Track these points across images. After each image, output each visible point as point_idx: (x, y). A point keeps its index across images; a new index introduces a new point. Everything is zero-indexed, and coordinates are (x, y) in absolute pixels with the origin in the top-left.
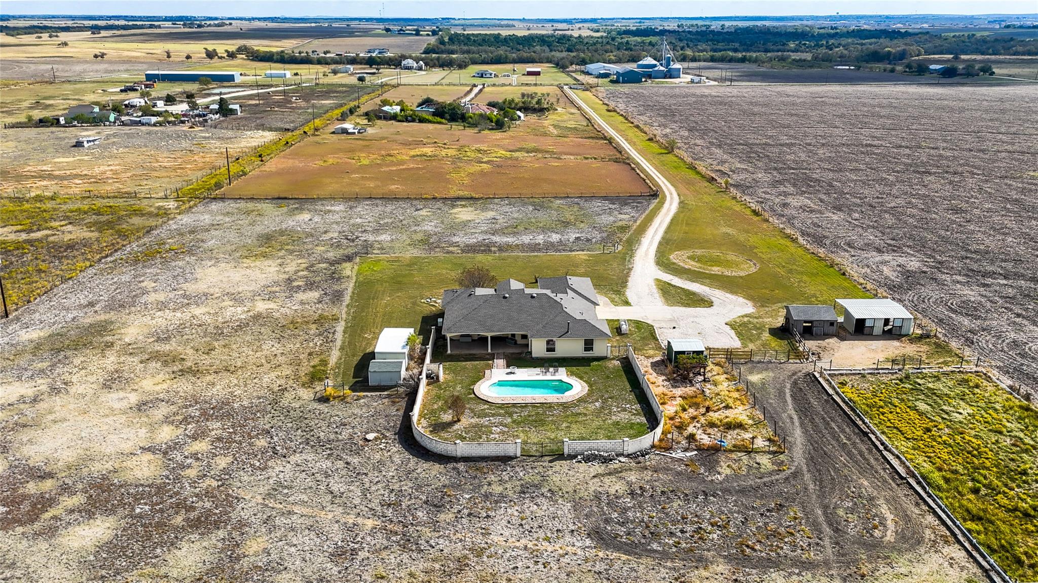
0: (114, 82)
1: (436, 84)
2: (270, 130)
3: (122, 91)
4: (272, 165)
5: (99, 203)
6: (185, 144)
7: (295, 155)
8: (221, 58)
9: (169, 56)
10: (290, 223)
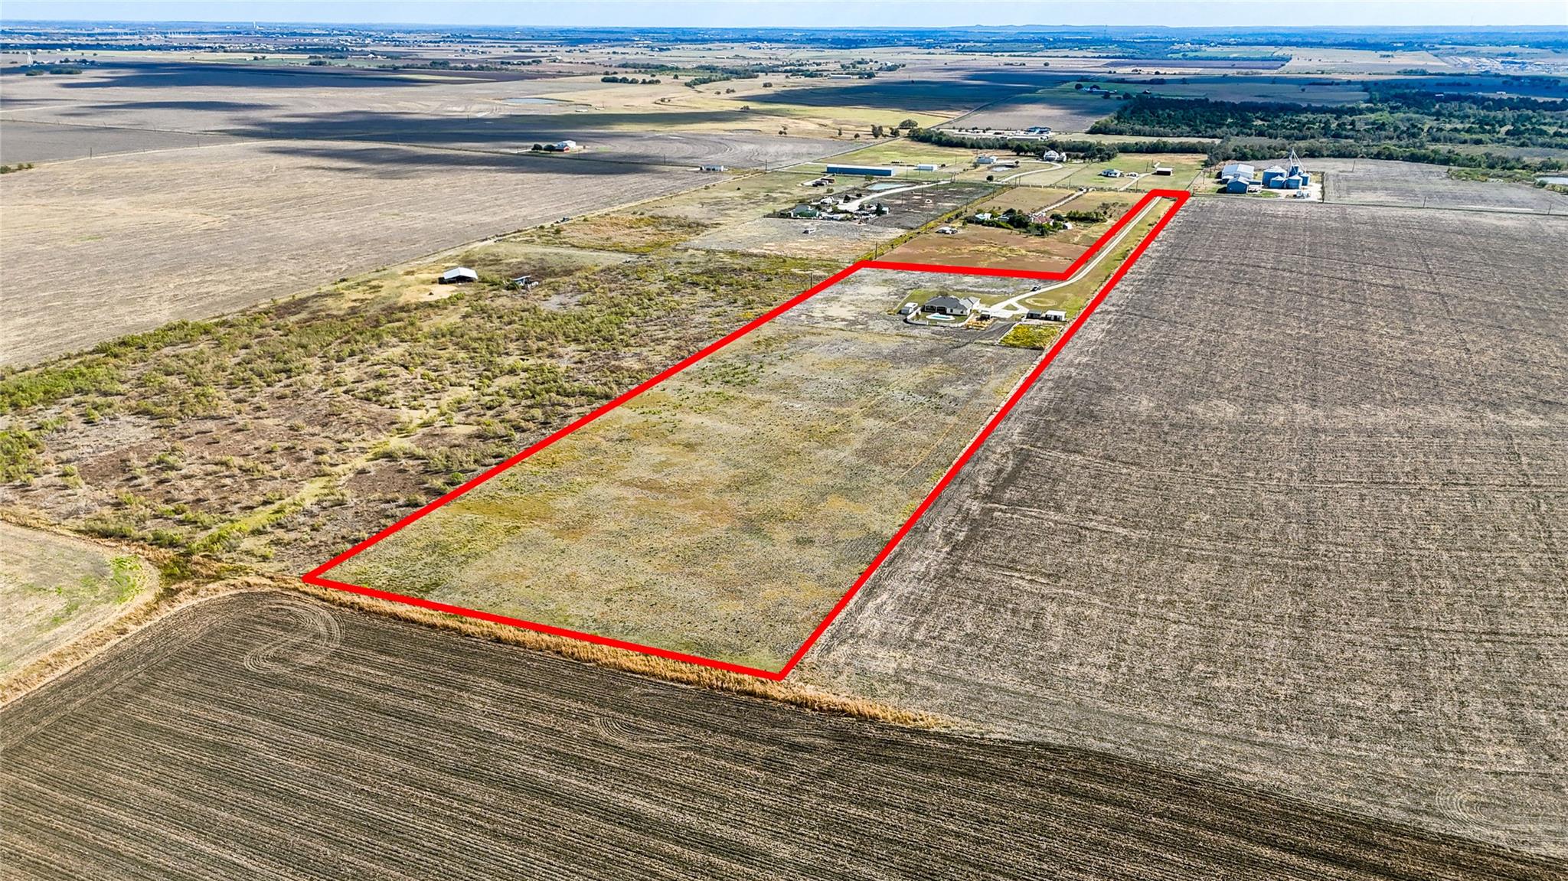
0: (807, 175)
1: (1050, 186)
2: (903, 228)
3: (814, 186)
4: (897, 250)
5: (825, 263)
6: (856, 235)
7: (909, 246)
8: (885, 136)
9: (840, 134)
10: (896, 276)
